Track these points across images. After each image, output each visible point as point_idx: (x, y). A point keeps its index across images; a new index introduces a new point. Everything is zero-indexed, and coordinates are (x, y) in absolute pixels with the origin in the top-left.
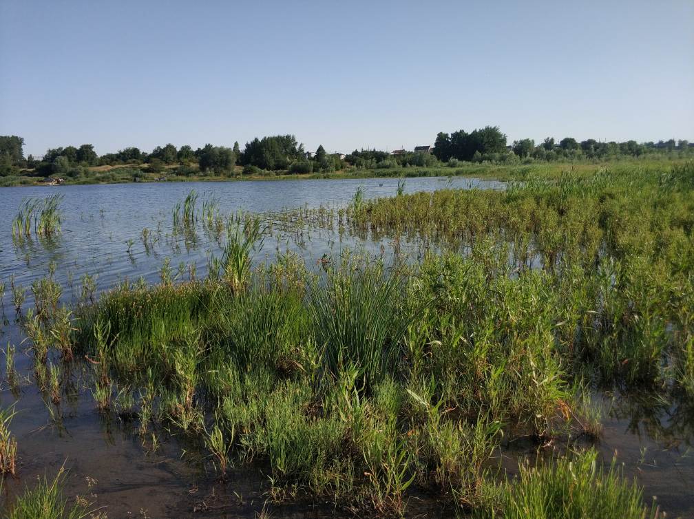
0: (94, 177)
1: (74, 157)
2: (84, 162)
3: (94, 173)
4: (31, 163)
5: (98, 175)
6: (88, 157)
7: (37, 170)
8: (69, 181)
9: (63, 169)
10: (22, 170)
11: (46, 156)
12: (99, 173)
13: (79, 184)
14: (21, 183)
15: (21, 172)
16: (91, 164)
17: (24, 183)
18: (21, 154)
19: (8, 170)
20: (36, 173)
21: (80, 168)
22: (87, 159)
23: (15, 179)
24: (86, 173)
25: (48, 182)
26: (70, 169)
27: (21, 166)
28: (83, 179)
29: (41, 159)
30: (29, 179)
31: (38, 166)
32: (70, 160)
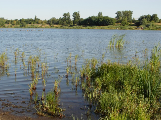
0: (156, 27)
1: (149, 19)
2: (153, 21)
3: (156, 25)
4: (134, 21)
5: (157, 27)
6: (155, 19)
7: (135, 24)
8: (146, 28)
9: (144, 24)
10: (130, 23)
11: (139, 18)
12: (158, 26)
13: (149, 30)
14: (129, 28)
15: (130, 24)
16: (155, 22)
17: (130, 28)
18: (131, 17)
19: (125, 23)
20: (135, 25)
21: (151, 23)
22: (154, 20)
23: (127, 27)
24: (153, 25)
25: (138, 28)
26: (147, 24)
27: (130, 22)
28: (151, 28)
29: (137, 20)
30: (131, 27)
31: (135, 22)
32: (147, 20)
